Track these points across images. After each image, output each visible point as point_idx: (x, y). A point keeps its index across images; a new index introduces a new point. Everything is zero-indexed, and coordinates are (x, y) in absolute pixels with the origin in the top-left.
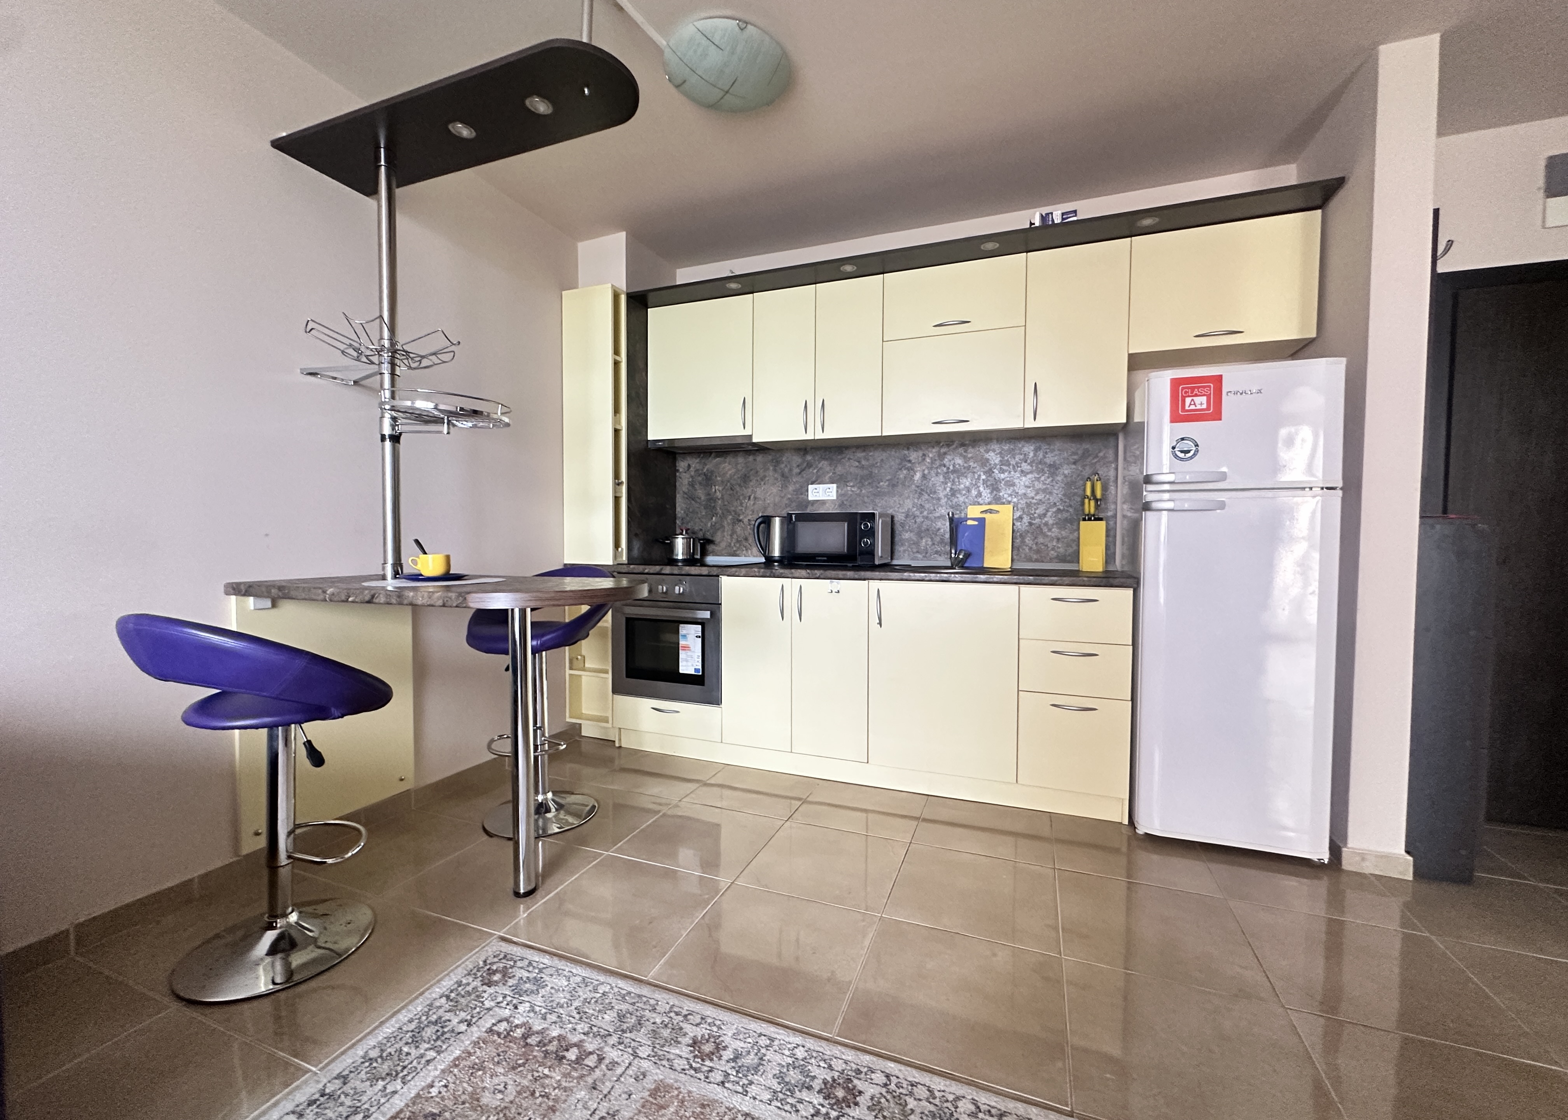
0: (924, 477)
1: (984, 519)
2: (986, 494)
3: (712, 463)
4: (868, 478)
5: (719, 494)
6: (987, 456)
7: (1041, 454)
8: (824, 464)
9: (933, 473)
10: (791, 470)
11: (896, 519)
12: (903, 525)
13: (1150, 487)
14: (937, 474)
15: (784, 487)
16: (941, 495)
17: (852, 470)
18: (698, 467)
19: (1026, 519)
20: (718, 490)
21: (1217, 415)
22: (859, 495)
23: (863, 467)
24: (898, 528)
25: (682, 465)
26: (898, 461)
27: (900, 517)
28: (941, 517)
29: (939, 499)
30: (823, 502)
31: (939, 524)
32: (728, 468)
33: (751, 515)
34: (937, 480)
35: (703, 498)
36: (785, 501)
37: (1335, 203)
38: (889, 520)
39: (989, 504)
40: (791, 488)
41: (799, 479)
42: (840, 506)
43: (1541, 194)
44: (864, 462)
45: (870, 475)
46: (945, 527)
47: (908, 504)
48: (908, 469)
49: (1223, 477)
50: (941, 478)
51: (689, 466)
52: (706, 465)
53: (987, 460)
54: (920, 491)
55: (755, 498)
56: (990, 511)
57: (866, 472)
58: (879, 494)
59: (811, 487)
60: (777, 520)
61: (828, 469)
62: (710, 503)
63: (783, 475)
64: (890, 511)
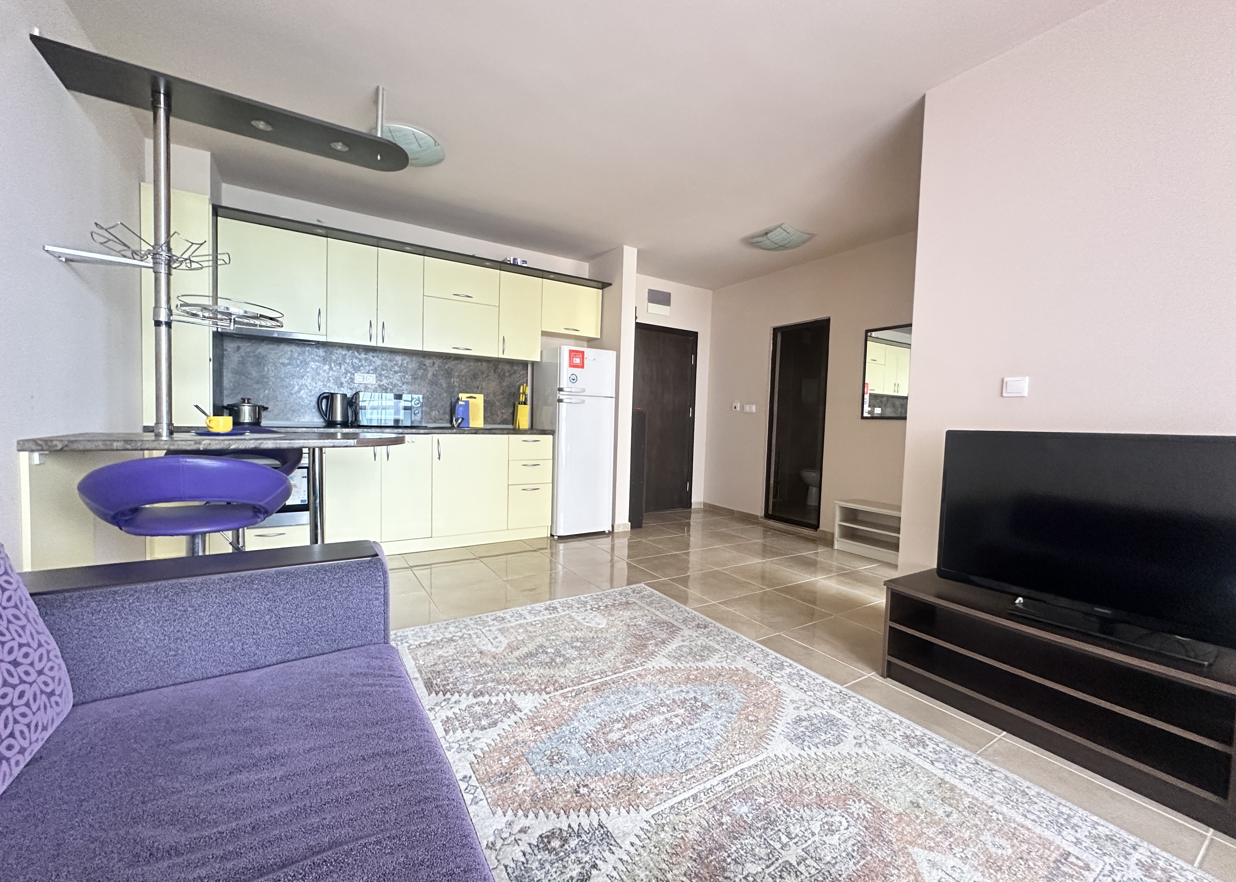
1: (468, 401)
3: (264, 348)
13: (561, 393)
18: (249, 349)
21: (582, 367)
22: (391, 382)
25: (231, 346)
35: (254, 374)
37: (606, 289)
43: (647, 301)
49: (584, 390)
52: (253, 348)
56: (471, 397)
58: (406, 383)
62: (263, 379)
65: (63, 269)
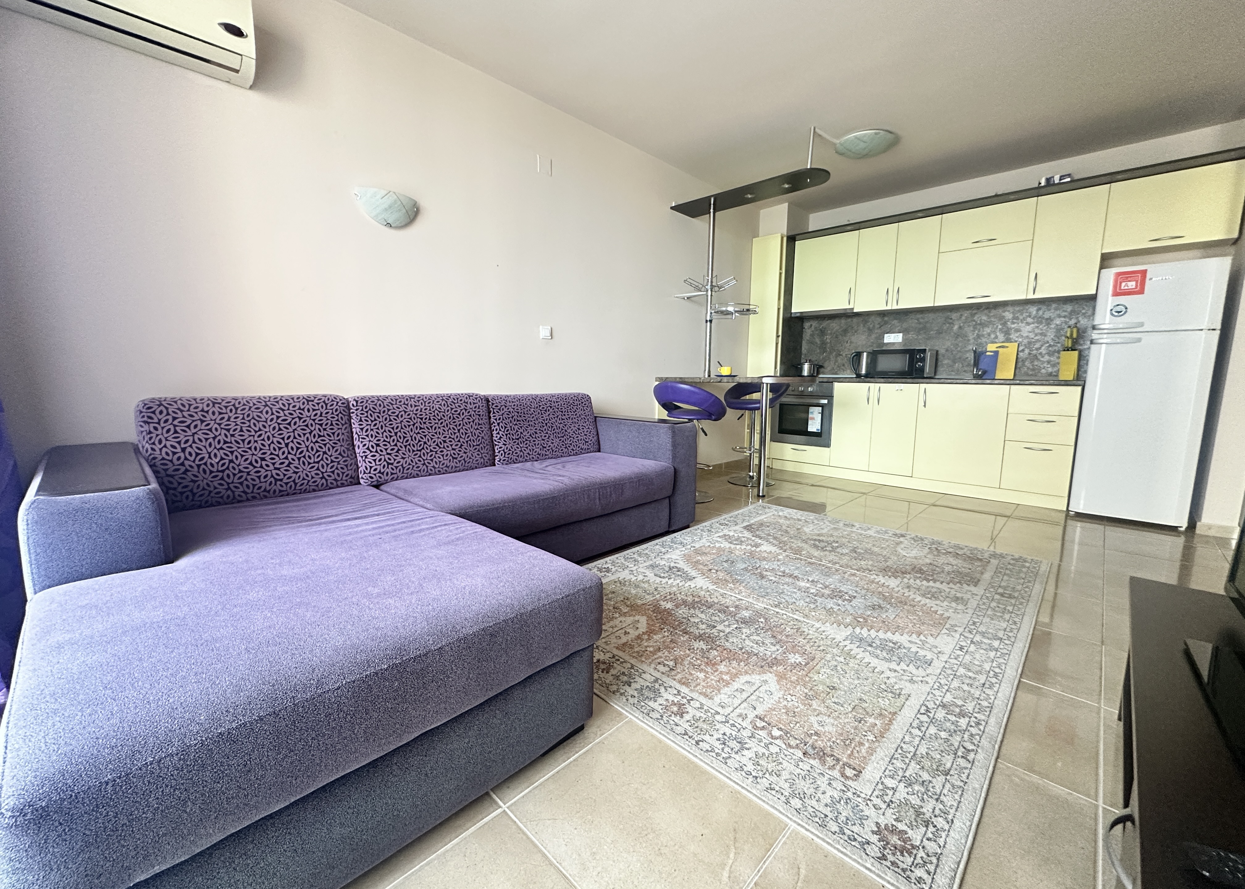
0: (960, 327)
1: (998, 351)
2: (1001, 337)
3: (825, 323)
4: (923, 329)
5: (828, 341)
6: (1004, 314)
7: (1041, 313)
8: (895, 322)
9: (966, 325)
10: (874, 326)
11: (939, 352)
12: (943, 356)
14: (969, 326)
15: (870, 335)
16: (971, 338)
17: (913, 325)
18: (817, 326)
19: (1027, 351)
20: (828, 338)
21: (1141, 292)
22: (917, 339)
23: (920, 323)
24: (940, 357)
25: (807, 325)
26: (943, 319)
27: (942, 351)
28: (969, 351)
29: (969, 340)
30: (894, 344)
31: (968, 355)
32: (835, 325)
33: (848, 351)
34: (968, 330)
35: (819, 342)
36: (869, 344)
38: (935, 352)
39: (1003, 342)
40: (873, 336)
41: (879, 331)
42: (904, 346)
44: (921, 320)
45: (925, 328)
46: (971, 356)
47: (948, 344)
48: (950, 323)
49: (1142, 325)
50: (972, 329)
51: (811, 325)
52: (821, 324)
53: (1004, 317)
54: (957, 336)
55: (851, 342)
56: (1002, 347)
57: (921, 326)
58: (929, 338)
59: (886, 335)
60: (865, 354)
61: (898, 324)
62: (823, 347)
63: (869, 329)
64: (936, 348)
65: (687, 303)
